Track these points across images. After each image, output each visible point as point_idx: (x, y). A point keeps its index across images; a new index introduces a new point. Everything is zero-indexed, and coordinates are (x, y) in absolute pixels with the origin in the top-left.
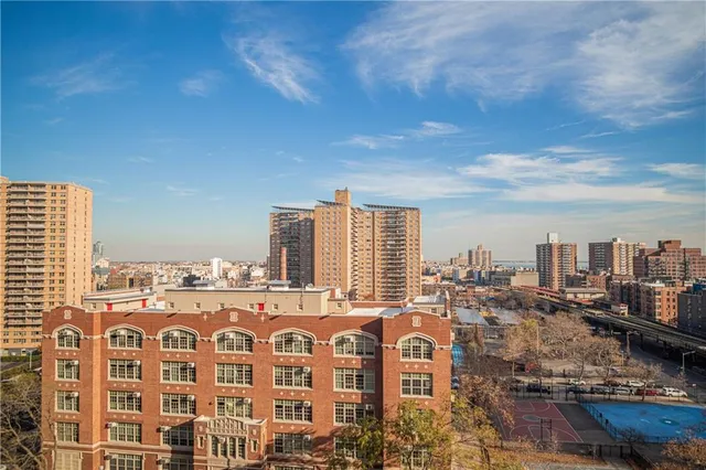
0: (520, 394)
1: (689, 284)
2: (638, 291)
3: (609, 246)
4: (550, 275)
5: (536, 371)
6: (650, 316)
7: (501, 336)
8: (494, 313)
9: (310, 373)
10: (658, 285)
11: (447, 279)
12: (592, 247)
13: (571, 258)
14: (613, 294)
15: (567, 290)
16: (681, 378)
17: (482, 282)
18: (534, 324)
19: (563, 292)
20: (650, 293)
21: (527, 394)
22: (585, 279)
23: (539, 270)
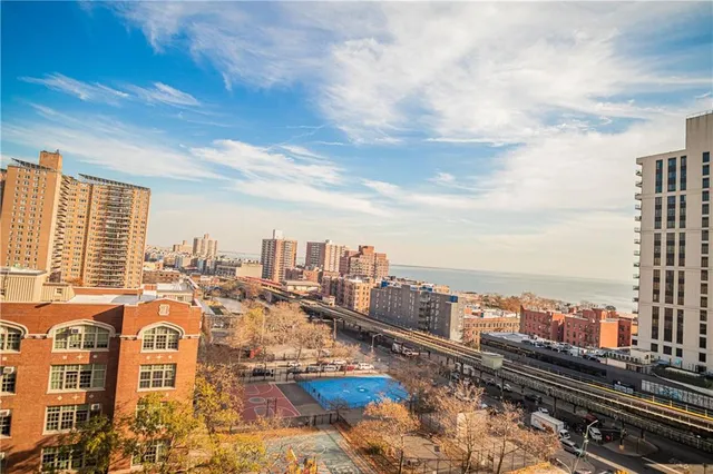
0: (247, 379)
1: (379, 281)
2: (343, 285)
3: (323, 246)
4: (273, 268)
5: (260, 357)
6: (350, 306)
7: (227, 325)
8: (219, 302)
9: (14, 375)
10: (357, 281)
11: (170, 266)
12: (310, 246)
13: (292, 254)
14: (324, 287)
15: (289, 282)
16: (372, 355)
17: (206, 272)
18: (258, 312)
19: (285, 284)
20: (352, 287)
21: (252, 379)
22: (302, 273)
23: (263, 263)
